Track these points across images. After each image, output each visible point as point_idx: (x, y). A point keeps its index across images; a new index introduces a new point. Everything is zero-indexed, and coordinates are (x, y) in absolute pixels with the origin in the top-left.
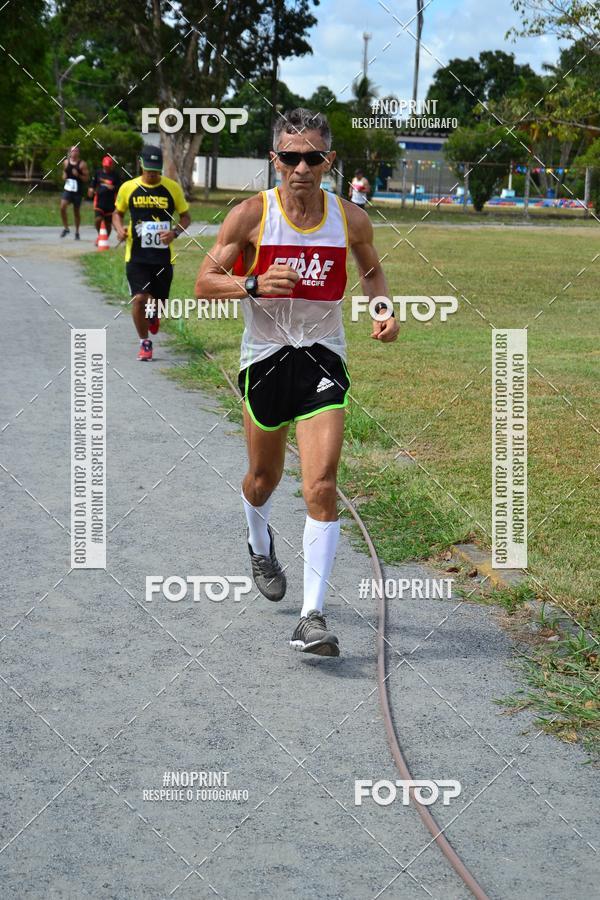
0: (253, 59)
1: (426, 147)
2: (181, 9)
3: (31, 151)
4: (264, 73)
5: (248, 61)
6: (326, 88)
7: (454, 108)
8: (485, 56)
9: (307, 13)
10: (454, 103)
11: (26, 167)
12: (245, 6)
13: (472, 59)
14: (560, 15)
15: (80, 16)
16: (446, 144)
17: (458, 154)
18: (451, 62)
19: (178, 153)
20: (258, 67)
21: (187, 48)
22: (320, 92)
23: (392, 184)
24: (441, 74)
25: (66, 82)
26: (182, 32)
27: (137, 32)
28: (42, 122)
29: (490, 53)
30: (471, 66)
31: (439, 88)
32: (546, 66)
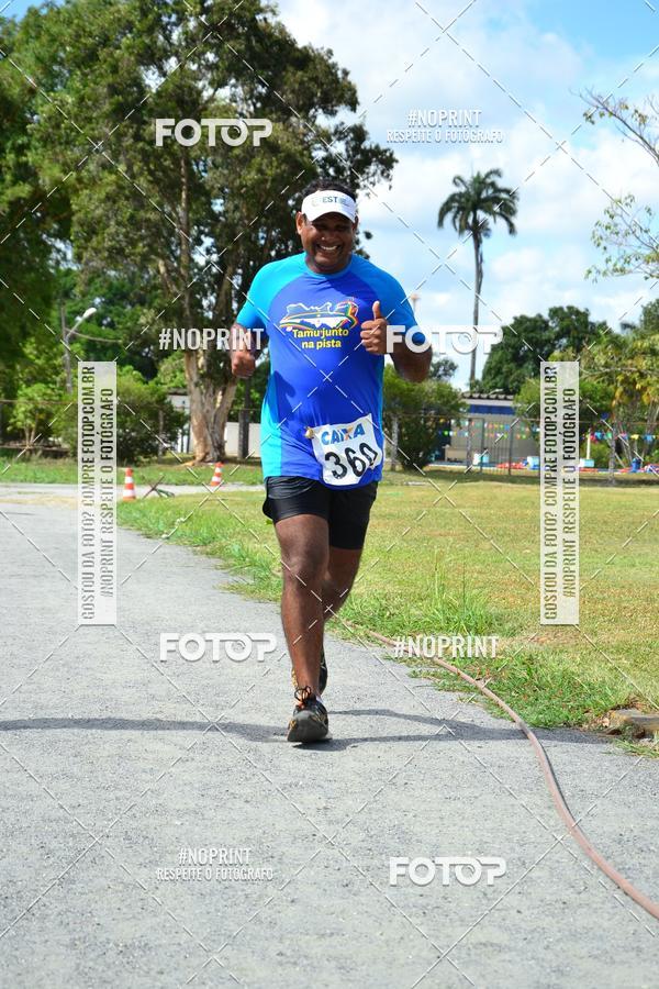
1: (490, 410)
2: (213, 246)
3: (33, 417)
7: (519, 372)
8: (555, 312)
9: (358, 248)
10: (520, 366)
11: (27, 435)
12: (287, 240)
13: (540, 316)
14: (647, 252)
15: (97, 251)
18: (515, 318)
19: (207, 407)
21: (220, 288)
23: (450, 453)
24: (506, 331)
25: (73, 339)
26: (214, 270)
27: (162, 270)
28: (46, 382)
29: (561, 309)
30: (539, 324)
31: (502, 348)
32: (625, 326)
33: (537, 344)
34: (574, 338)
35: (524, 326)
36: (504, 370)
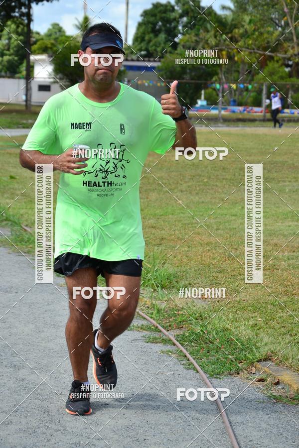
0: (13, 4)
4: (22, 14)
5: (10, 6)
6: (58, 25)
7: (156, 39)
10: (156, 36)
13: (169, 3)
16: (158, 67)
17: (168, 74)
18: (153, 5)
20: (17, 10)
22: (54, 28)
24: (146, 14)
30: (169, 8)
31: (145, 24)
32: (224, 8)
33: (166, 21)
34: (191, 17)
35: (159, 9)
36: (147, 38)
